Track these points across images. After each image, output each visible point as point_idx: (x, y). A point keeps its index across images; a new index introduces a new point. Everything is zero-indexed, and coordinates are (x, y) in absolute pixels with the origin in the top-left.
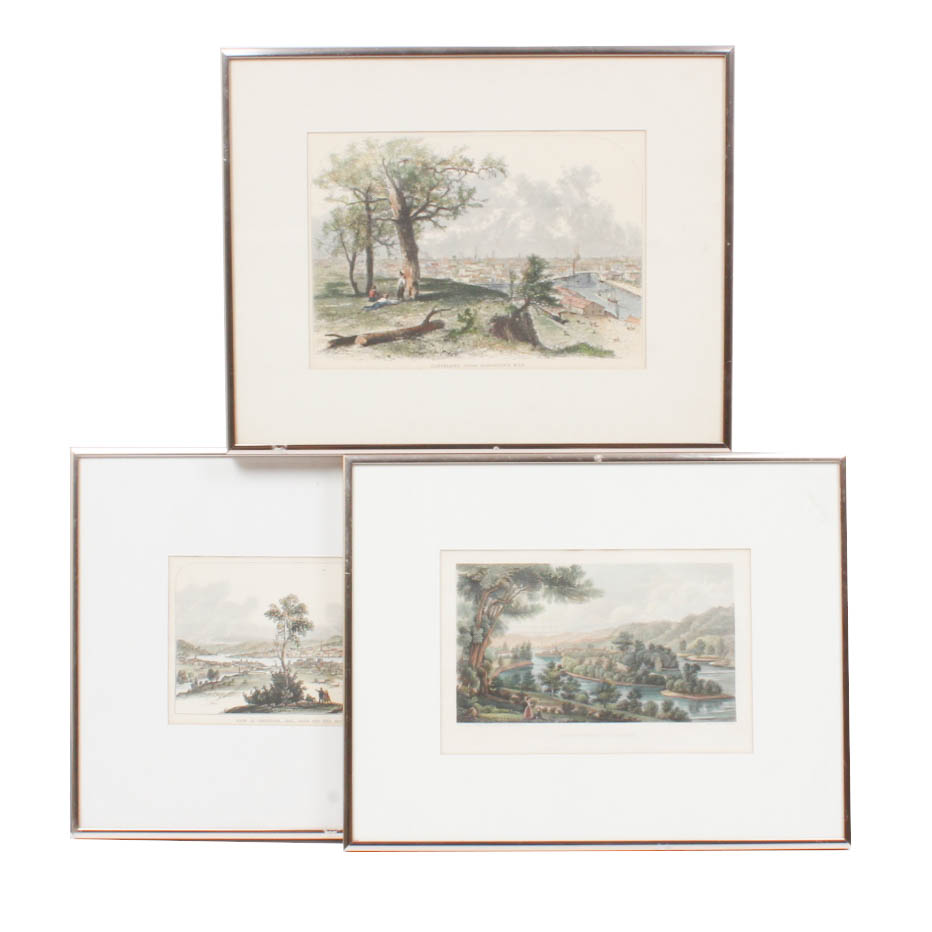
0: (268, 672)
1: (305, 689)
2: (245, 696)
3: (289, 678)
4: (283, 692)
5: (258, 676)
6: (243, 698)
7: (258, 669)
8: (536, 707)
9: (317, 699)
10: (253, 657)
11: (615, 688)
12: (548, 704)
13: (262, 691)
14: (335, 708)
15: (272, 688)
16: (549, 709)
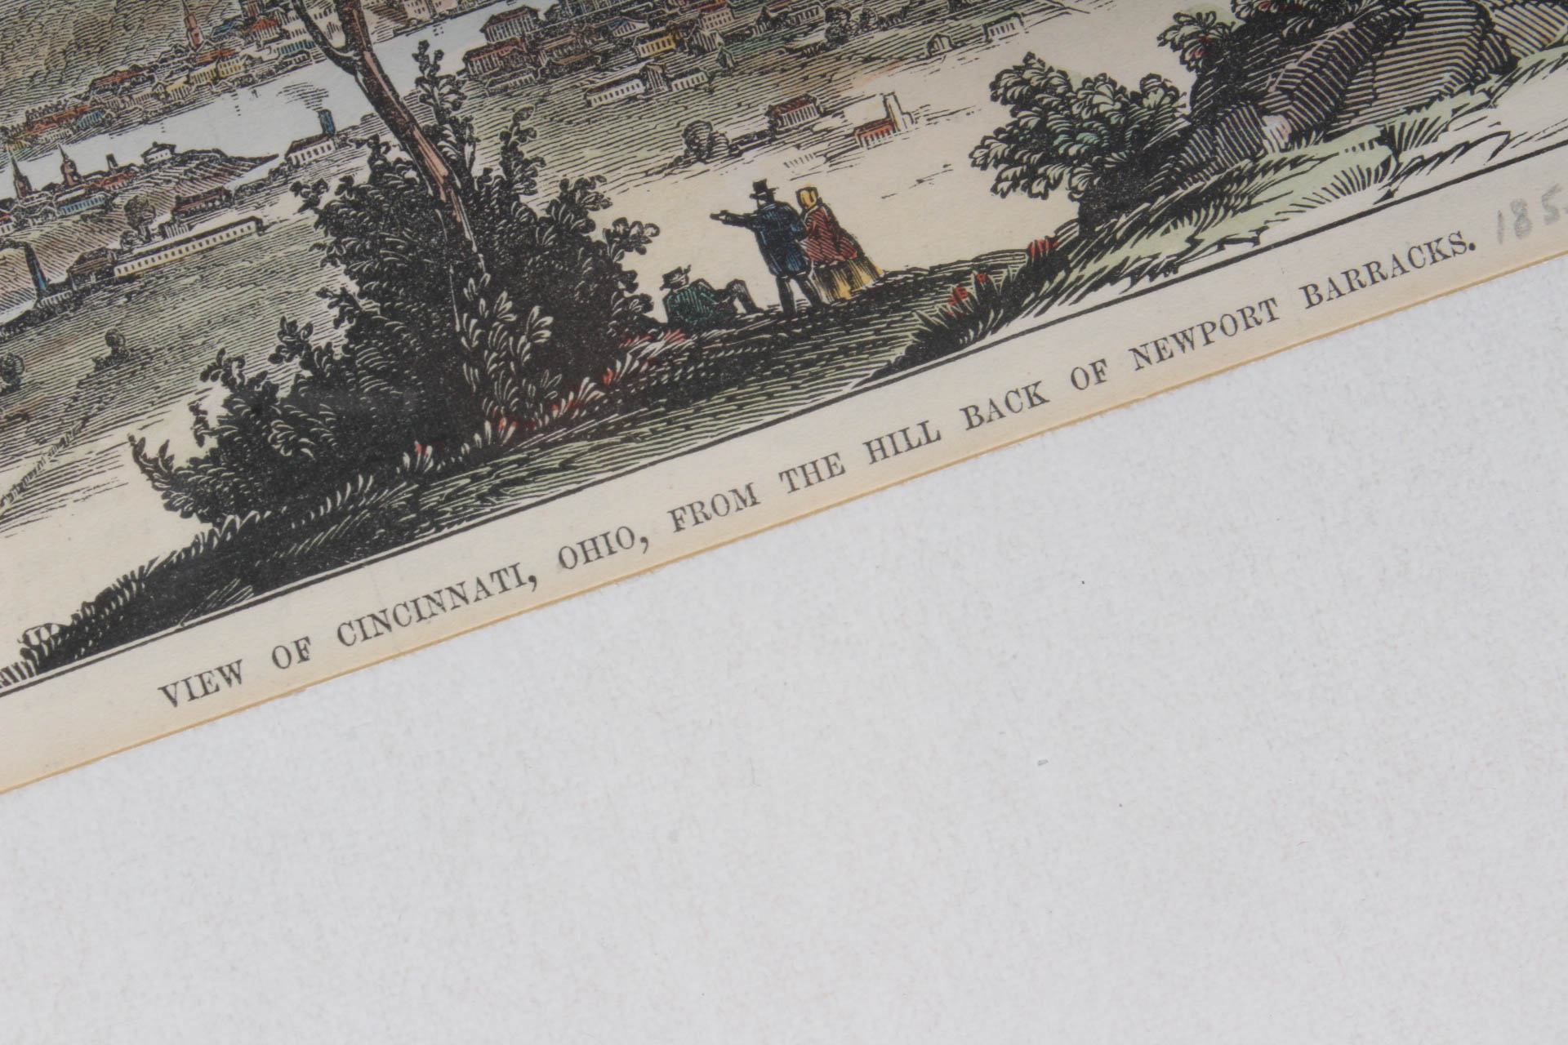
0: (286, 207)
1: (631, 238)
2: (158, 469)
3: (473, 194)
4: (467, 327)
5: (207, 265)
6: (146, 497)
7: (185, 210)
9: (765, 291)
10: (113, 124)
13: (287, 376)
14: (933, 309)
15: (363, 329)
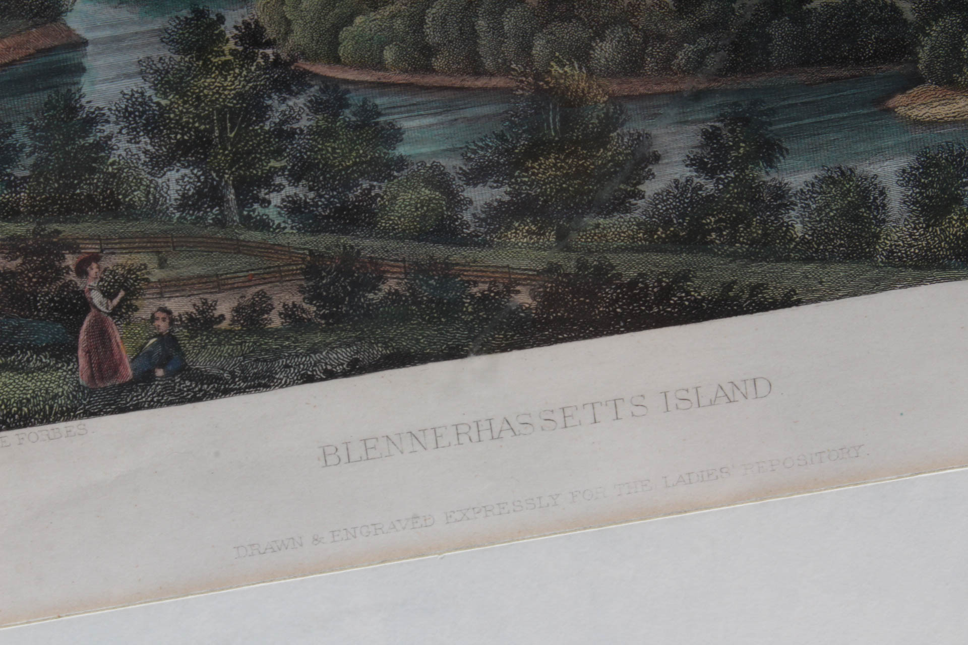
8: (147, 307)
11: (610, 123)
12: (218, 283)
16: (225, 307)
